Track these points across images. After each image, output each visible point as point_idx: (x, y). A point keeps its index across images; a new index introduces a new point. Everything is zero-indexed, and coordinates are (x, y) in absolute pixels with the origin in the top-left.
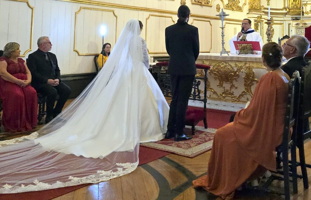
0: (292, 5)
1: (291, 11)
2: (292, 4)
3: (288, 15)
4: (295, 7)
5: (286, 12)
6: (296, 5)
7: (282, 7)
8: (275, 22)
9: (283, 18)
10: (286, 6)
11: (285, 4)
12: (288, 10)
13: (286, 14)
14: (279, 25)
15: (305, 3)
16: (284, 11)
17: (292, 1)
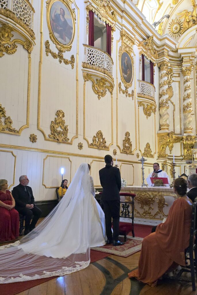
1: (186, 157)
2: (186, 153)
3: (184, 160)
4: (188, 155)
5: (182, 158)
6: (189, 153)
7: (179, 155)
10: (182, 154)
12: (183, 157)
13: (182, 159)
14: (178, 167)
15: (195, 152)
16: (181, 158)
17: (186, 150)
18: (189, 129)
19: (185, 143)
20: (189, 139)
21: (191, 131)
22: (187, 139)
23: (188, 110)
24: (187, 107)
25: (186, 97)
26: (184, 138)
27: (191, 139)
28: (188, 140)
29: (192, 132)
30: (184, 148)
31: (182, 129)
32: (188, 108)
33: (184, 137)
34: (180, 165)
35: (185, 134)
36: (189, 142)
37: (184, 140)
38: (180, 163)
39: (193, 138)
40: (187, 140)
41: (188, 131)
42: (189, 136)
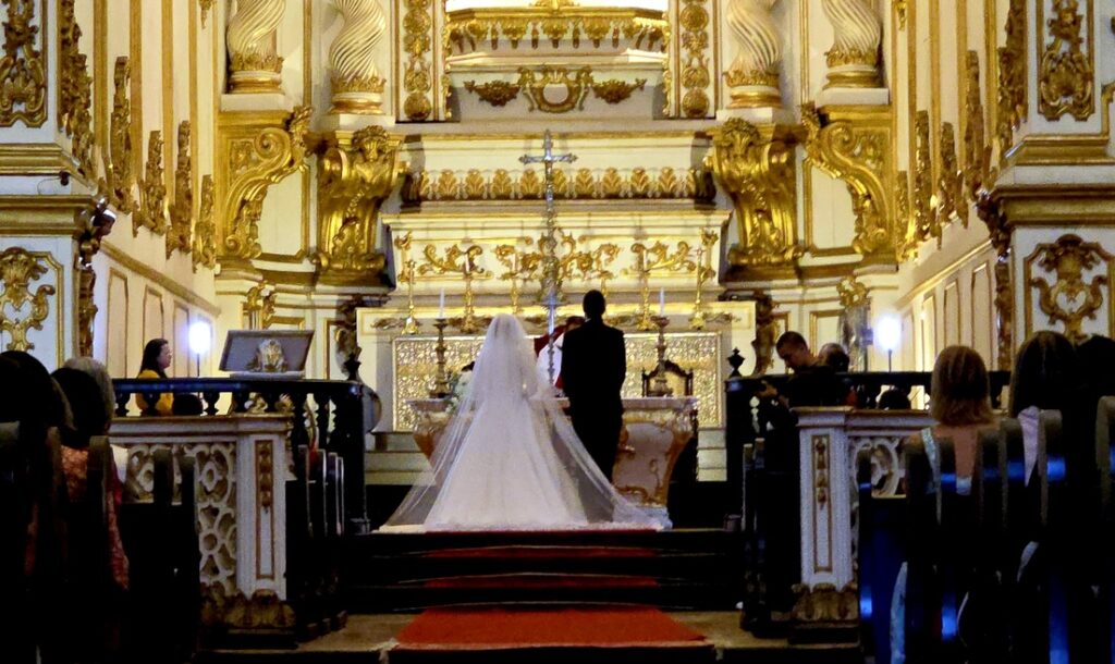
0: (338, 242)
1: (334, 265)
2: (337, 236)
3: (325, 283)
4: (350, 249)
5: (314, 268)
6: (351, 242)
7: (293, 252)
9: (303, 297)
10: (314, 243)
11: (306, 237)
12: (324, 261)
13: (312, 279)
15: (402, 235)
16: (306, 267)
17: (336, 222)
18: (365, 86)
19: (345, 173)
20: (373, 155)
21: (375, 98)
22: (358, 150)
26: (341, 142)
27: (380, 152)
28: (366, 160)
29: (377, 105)
30: (326, 209)
31: (318, 79)
33: (344, 139)
34: (298, 312)
35: (345, 119)
36: (367, 173)
37: (343, 155)
38: (301, 299)
39: (391, 143)
40: (359, 157)
41: (362, 98)
42: (375, 132)
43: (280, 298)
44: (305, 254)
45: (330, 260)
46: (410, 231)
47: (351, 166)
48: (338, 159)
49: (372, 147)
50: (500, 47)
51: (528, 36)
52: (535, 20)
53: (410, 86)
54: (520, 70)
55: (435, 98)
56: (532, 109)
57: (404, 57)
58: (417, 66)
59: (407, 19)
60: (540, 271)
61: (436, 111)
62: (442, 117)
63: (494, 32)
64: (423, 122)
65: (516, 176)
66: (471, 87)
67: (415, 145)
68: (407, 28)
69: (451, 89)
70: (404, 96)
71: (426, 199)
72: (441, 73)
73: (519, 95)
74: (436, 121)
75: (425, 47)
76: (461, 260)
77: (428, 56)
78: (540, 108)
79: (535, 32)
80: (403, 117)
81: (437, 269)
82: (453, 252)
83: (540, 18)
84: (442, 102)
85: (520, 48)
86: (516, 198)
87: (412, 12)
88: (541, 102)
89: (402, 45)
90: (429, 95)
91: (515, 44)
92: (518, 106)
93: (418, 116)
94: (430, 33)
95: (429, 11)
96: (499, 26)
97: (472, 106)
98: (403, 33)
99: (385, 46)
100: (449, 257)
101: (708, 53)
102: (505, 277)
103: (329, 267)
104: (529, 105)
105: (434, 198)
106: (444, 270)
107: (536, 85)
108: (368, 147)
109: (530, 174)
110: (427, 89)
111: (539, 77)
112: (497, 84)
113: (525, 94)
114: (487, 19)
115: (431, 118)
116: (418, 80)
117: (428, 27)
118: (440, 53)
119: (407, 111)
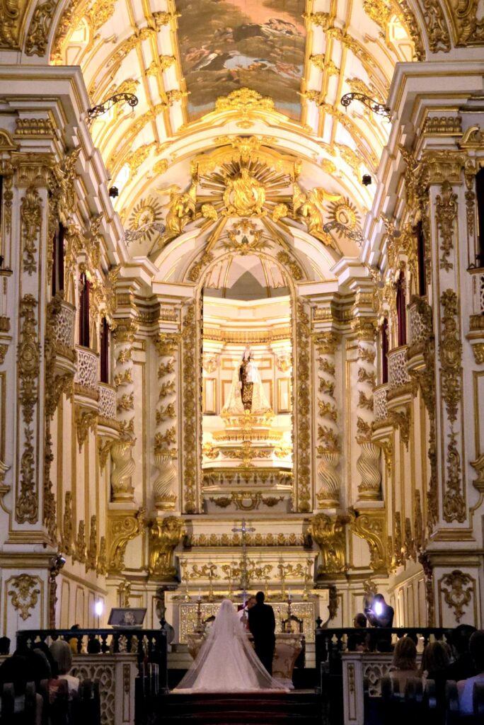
0: (157, 563)
1: (156, 573)
2: (157, 561)
3: (151, 580)
4: (162, 566)
5: (147, 574)
6: (162, 563)
7: (139, 566)
8: (132, 593)
9: (142, 586)
10: (147, 564)
11: (144, 561)
12: (150, 571)
13: (146, 579)
15: (184, 561)
16: (144, 574)
17: (156, 555)
18: (168, 499)
19: (160, 535)
20: (171, 527)
21: (173, 504)
22: (165, 526)
23: (170, 448)
24: (166, 438)
25: (165, 413)
26: (158, 522)
27: (174, 526)
28: (169, 530)
29: (173, 507)
30: (152, 550)
31: (148, 496)
32: (169, 444)
33: (160, 521)
34: (140, 593)
35: (160, 513)
36: (169, 535)
37: (159, 528)
38: (141, 587)
39: (179, 523)
40: (166, 529)
41: (167, 504)
42: (172, 518)
43: (133, 587)
44: (143, 568)
45: (154, 571)
46: (187, 559)
47: (163, 532)
48: (157, 529)
49: (171, 525)
50: (224, 483)
51: (236, 479)
52: (238, 472)
53: (187, 499)
54: (232, 493)
55: (197, 504)
56: (237, 509)
57: (185, 487)
58: (190, 491)
59: (186, 471)
60: (240, 576)
61: (198, 509)
62: (200, 512)
63: (222, 477)
64: (192, 514)
65: (230, 537)
66: (212, 500)
67: (189, 523)
68: (186, 475)
69: (204, 501)
70: (184, 503)
71: (193, 546)
72: (200, 494)
73: (232, 503)
74: (198, 514)
75: (193, 483)
76: (208, 571)
77: (194, 487)
78: (240, 508)
79: (239, 477)
80: (184, 512)
81: (198, 575)
82: (205, 568)
83: (241, 472)
84: (200, 506)
85: (233, 484)
86: (231, 546)
87: (188, 469)
88: (241, 506)
89: (183, 482)
90: (195, 503)
91: (230, 482)
92: (231, 508)
93: (190, 511)
94: (195, 478)
95: (195, 468)
96: (224, 475)
97: (212, 508)
98: (184, 477)
99: (177, 483)
100: (203, 570)
101: (310, 486)
102: (226, 578)
103: (153, 574)
104: (235, 507)
105: (197, 546)
106: (201, 575)
107: (239, 499)
108: (169, 524)
109: (236, 536)
110: (194, 500)
111: (240, 496)
112: (222, 499)
113: (235, 503)
114: (219, 472)
115: (195, 512)
116: (190, 497)
117: (194, 475)
118: (199, 485)
119: (186, 510)
